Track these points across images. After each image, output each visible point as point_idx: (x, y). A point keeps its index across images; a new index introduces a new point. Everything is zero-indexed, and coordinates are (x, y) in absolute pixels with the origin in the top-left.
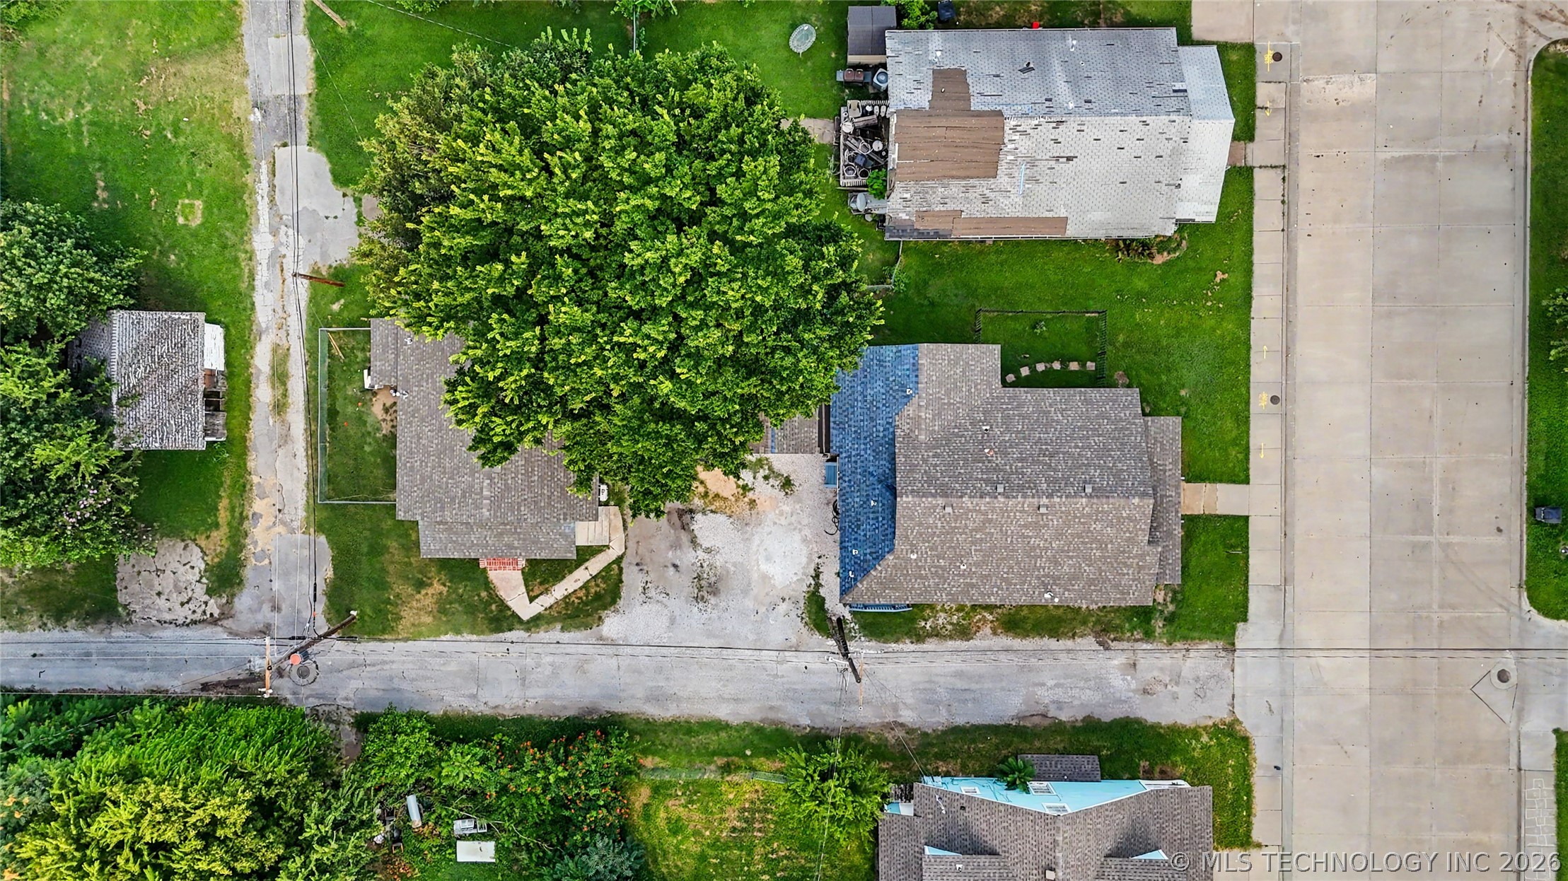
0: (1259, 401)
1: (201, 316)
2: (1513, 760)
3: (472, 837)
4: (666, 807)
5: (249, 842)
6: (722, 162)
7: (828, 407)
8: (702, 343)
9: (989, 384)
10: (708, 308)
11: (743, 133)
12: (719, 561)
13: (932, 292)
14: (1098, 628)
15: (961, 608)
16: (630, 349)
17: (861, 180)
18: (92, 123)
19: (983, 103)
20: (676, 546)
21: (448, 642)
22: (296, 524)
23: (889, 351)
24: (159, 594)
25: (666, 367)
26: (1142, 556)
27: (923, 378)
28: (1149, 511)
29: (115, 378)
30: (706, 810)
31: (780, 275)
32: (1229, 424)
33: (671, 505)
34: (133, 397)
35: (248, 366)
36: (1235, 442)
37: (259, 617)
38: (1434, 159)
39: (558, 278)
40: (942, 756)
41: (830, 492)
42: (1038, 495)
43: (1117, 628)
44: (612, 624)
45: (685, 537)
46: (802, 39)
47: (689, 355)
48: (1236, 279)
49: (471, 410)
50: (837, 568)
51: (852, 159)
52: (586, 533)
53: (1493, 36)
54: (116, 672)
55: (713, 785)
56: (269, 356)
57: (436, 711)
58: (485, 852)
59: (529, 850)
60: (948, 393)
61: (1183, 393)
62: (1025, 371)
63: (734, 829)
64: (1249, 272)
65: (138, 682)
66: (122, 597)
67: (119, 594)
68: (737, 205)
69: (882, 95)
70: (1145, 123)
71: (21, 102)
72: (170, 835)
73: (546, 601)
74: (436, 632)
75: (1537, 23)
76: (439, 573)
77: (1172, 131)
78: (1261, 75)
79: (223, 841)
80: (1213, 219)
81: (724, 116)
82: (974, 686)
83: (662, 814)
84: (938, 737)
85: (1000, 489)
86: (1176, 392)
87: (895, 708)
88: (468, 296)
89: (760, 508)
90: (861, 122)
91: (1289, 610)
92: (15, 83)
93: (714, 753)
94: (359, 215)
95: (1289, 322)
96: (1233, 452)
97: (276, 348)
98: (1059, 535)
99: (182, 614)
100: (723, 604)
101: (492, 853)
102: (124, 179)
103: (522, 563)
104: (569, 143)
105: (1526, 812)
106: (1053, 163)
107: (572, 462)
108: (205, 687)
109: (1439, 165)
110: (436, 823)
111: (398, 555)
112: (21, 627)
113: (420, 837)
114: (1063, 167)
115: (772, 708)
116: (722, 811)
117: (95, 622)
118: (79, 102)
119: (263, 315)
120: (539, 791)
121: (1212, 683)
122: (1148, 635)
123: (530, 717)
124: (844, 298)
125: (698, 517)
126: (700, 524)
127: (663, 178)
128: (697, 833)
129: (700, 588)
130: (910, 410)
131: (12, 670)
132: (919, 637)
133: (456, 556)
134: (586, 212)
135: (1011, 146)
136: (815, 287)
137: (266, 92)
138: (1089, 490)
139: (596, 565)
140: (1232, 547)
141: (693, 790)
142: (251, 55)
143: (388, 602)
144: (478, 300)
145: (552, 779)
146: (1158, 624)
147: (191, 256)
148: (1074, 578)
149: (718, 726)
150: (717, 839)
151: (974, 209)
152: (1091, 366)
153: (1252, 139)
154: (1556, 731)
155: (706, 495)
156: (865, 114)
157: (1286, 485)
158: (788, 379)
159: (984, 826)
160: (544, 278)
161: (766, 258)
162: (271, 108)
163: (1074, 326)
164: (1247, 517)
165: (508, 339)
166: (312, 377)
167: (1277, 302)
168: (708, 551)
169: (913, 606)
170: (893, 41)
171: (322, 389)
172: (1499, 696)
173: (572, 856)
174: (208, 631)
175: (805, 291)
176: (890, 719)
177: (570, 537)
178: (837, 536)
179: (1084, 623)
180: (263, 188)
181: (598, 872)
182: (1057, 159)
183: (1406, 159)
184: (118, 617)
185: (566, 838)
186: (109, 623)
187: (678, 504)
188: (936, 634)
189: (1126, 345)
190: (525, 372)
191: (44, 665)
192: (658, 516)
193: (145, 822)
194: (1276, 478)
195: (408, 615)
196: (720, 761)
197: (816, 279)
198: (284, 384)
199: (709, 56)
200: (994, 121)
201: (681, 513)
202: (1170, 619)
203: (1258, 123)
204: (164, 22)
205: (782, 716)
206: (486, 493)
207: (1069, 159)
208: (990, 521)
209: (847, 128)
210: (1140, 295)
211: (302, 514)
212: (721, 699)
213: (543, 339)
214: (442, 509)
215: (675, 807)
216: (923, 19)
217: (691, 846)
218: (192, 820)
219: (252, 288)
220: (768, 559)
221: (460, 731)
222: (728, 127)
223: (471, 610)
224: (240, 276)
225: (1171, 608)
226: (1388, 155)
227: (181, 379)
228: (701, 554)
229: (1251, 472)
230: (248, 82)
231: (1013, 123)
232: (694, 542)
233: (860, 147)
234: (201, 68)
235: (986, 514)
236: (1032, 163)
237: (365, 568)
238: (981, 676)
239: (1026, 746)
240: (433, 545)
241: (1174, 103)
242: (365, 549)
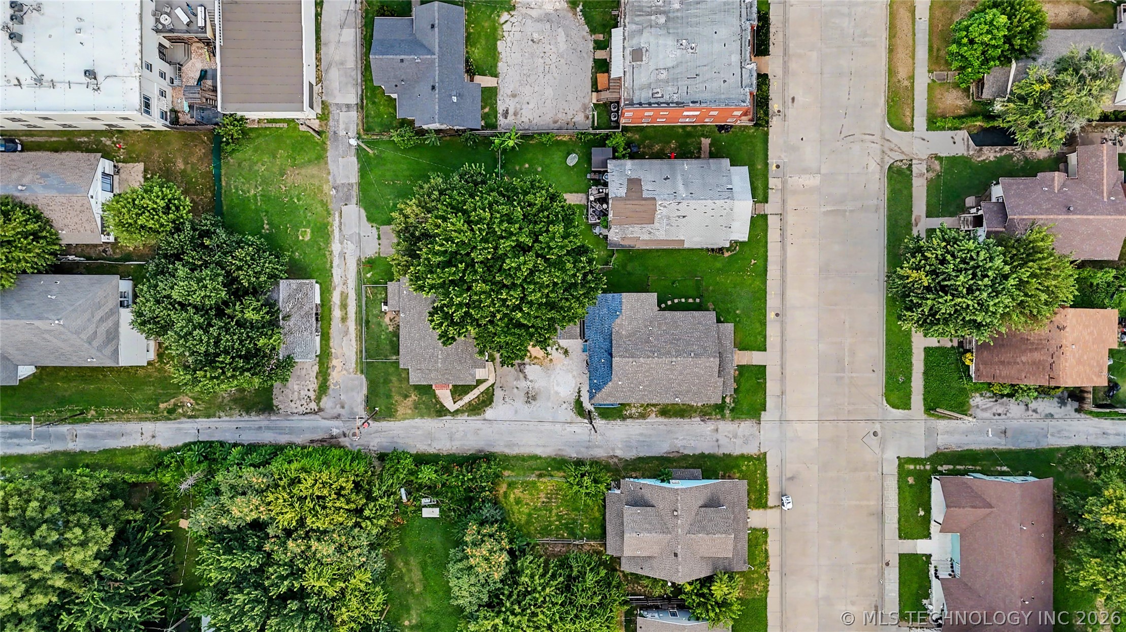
0: (771, 315)
1: (314, 281)
2: (880, 470)
3: (430, 506)
4: (514, 493)
5: (353, 496)
6: (541, 226)
7: (584, 321)
8: (533, 298)
9: (652, 310)
10: (535, 284)
11: (549, 214)
12: (536, 386)
13: (629, 268)
14: (701, 414)
15: (642, 406)
16: (505, 300)
17: (598, 221)
18: (261, 195)
19: (648, 194)
20: (517, 379)
21: (418, 421)
22: (351, 370)
23: (609, 296)
24: (291, 401)
25: (519, 308)
26: (716, 383)
27: (624, 307)
28: (718, 363)
29: (281, 308)
30: (531, 494)
31: (564, 271)
32: (758, 325)
33: (516, 362)
34: (288, 316)
35: (330, 301)
36: (759, 334)
37: (335, 411)
38: (845, 211)
39: (476, 272)
40: (634, 470)
41: (585, 356)
42: (672, 356)
43: (710, 414)
44: (489, 413)
45: (521, 375)
46: (572, 160)
47: (528, 303)
48: (760, 263)
49: (441, 324)
50: (588, 388)
51: (594, 212)
52: (480, 374)
53: (870, 158)
54: (273, 435)
55: (534, 483)
56: (339, 297)
57: (414, 452)
58: (435, 513)
59: (454, 510)
60: (634, 314)
61: (738, 312)
62: (669, 303)
63: (543, 502)
64: (766, 260)
65: (283, 439)
66: (275, 402)
67: (274, 401)
68: (547, 243)
69: (606, 184)
70: (714, 203)
71: (230, 186)
72: (325, 492)
73: (460, 403)
74: (413, 417)
75: (889, 153)
76: (414, 391)
77: (725, 206)
78: (770, 175)
79: (343, 496)
80: (746, 240)
81: (542, 206)
82: (647, 440)
83: (512, 496)
84: (632, 462)
85: (656, 355)
86: (735, 312)
87: (613, 449)
88: (442, 280)
89: (554, 362)
90: (597, 196)
91: (784, 406)
92: (227, 178)
93: (534, 469)
94: (379, 235)
95: (783, 281)
96: (759, 337)
97: (342, 293)
98: (681, 373)
99: (302, 410)
100: (538, 405)
101: (438, 513)
102: (276, 220)
103: (451, 387)
104: (481, 220)
105: (885, 492)
106: (677, 218)
107: (478, 344)
108: (312, 441)
109: (847, 213)
110: (414, 500)
111: (396, 384)
112: (231, 416)
113: (406, 506)
114: (681, 220)
115: (559, 449)
116: (538, 494)
117: (263, 413)
118: (256, 186)
119: (336, 279)
120: (460, 484)
121: (751, 437)
122: (723, 417)
123: (454, 454)
124: (590, 277)
125: (527, 366)
126: (528, 369)
127: (518, 233)
128: (527, 504)
129: (528, 398)
130: (618, 321)
131: (227, 434)
132: (624, 418)
133: (425, 383)
134: (488, 248)
135: (659, 212)
136: (578, 274)
137: (338, 182)
138: (692, 355)
139: (482, 387)
140: (759, 379)
141: (527, 486)
142: (331, 166)
143: (392, 404)
144: (444, 281)
145: (466, 479)
146: (727, 412)
147: (305, 253)
148: (688, 392)
149: (536, 457)
150: (536, 507)
151: (646, 237)
152: (698, 300)
153: (767, 202)
154: (898, 457)
155: (531, 357)
156: (599, 192)
157: (782, 351)
158: (568, 311)
159: (649, 495)
160: (470, 272)
161: (559, 264)
162: (340, 189)
163: (690, 283)
164: (765, 366)
165: (457, 297)
166: (359, 306)
167: (778, 273)
168: (531, 381)
169: (621, 404)
170: (611, 165)
171: (364, 312)
172: (874, 441)
173: (474, 512)
174: (313, 417)
175: (574, 275)
176: (612, 454)
177: (473, 376)
178: (588, 375)
179: (696, 412)
180: (336, 223)
181: (487, 517)
182: (679, 217)
183: (832, 211)
184: (272, 410)
185: (470, 505)
186: (269, 413)
187: (519, 361)
188: (631, 417)
189: (713, 291)
190: (464, 310)
191: (241, 432)
192: (512, 366)
193: (316, 487)
194: (778, 348)
195: (401, 411)
196: (537, 473)
197: (578, 270)
198: (346, 309)
199: (535, 181)
200: (653, 202)
201: (519, 365)
202: (732, 410)
203: (769, 196)
204: (293, 151)
205: (564, 453)
206: (440, 357)
207: (684, 217)
208: (652, 368)
209: (592, 198)
210: (719, 269)
211: (354, 365)
212: (538, 446)
213: (470, 296)
214: (420, 363)
215: (518, 492)
216: (624, 152)
217: (525, 510)
218: (333, 487)
219: (332, 267)
220: (558, 385)
221: (424, 460)
222: (543, 212)
223: (428, 408)
224: (327, 262)
225: (733, 405)
226: (825, 210)
227: (306, 308)
228: (529, 383)
229: (767, 346)
230: (330, 178)
231: (660, 203)
232: (525, 377)
233: (598, 206)
234: (309, 171)
235: (650, 365)
236: (668, 218)
237: (382, 390)
238: (650, 435)
239: (669, 465)
240: (414, 379)
241: (727, 194)
242: (382, 381)
